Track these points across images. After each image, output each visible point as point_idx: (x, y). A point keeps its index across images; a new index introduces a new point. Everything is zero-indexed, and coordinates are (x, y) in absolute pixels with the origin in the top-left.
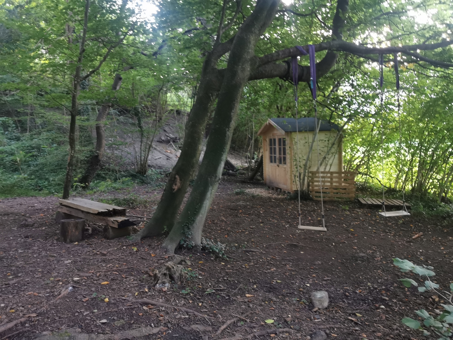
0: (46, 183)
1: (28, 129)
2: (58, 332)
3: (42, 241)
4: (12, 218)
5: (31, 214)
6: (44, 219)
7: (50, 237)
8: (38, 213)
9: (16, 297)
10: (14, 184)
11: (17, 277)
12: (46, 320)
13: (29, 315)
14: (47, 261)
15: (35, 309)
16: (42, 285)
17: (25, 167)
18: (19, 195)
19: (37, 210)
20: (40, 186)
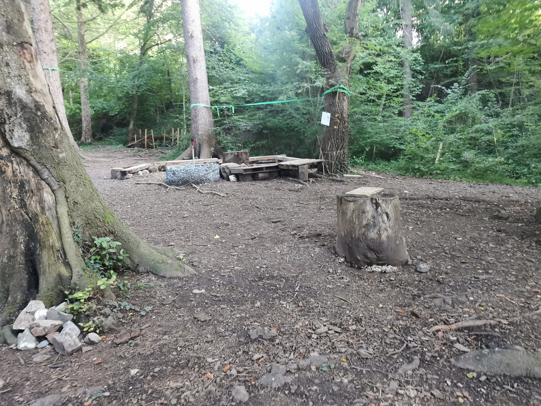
0: (526, 170)
1: (511, 103)
2: (533, 353)
3: (517, 239)
4: (483, 207)
5: (505, 205)
6: (521, 214)
7: (528, 237)
8: (514, 205)
9: (486, 295)
10: (488, 168)
11: (487, 273)
12: (519, 333)
13: (500, 320)
14: (522, 264)
15: (507, 315)
16: (515, 291)
17: (502, 149)
18: (492, 182)
19: (513, 201)
20: (517, 174)
